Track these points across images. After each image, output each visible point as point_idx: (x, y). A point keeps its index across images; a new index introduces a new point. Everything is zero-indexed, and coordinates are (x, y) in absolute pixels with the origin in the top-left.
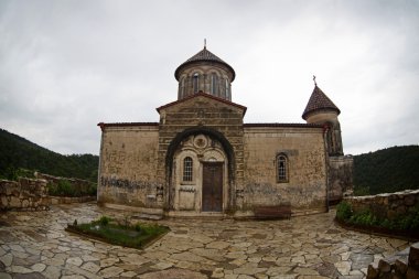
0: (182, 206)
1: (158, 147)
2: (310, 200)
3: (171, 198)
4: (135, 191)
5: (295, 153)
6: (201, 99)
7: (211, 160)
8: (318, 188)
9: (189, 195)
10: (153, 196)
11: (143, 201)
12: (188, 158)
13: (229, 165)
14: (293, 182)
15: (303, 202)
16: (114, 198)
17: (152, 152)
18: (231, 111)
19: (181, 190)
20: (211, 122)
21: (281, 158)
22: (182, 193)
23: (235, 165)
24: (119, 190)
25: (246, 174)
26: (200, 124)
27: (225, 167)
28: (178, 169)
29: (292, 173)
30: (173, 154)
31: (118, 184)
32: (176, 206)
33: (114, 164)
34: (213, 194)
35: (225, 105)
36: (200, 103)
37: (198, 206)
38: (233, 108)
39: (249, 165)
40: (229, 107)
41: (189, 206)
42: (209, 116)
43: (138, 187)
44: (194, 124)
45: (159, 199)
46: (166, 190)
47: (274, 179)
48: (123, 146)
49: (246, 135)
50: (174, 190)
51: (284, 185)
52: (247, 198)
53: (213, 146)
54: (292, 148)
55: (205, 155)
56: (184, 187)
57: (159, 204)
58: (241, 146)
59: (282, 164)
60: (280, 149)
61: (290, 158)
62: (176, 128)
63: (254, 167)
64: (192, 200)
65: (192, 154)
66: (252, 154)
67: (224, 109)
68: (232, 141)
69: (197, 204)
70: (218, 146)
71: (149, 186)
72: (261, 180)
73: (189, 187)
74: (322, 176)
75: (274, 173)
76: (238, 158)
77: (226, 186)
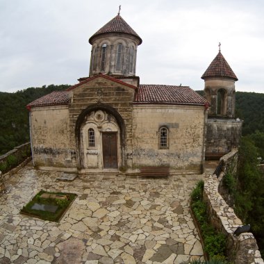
0: (90, 165)
1: (69, 122)
2: (186, 163)
3: (81, 160)
4: (57, 156)
5: (176, 126)
6: (100, 80)
7: (108, 130)
8: (194, 155)
9: (94, 157)
10: (69, 159)
11: (63, 163)
12: (91, 129)
13: (121, 134)
14: (172, 149)
15: (180, 164)
16: (44, 162)
17: (65, 125)
18: (123, 90)
19: (88, 154)
20: (107, 100)
21: (164, 129)
22: (89, 156)
23: (125, 135)
24: (46, 156)
25: (134, 141)
26: (99, 102)
27: (119, 136)
28: (84, 137)
29: (171, 142)
30: (80, 127)
31: (45, 151)
32: (85, 165)
33: (40, 137)
34: (110, 155)
35: (119, 85)
36: (99, 83)
37: (101, 165)
38: (125, 88)
39: (136, 135)
40: (122, 87)
41: (95, 165)
42: (105, 94)
43: (59, 153)
44: (94, 102)
45: (74, 161)
46: (78, 154)
47: (157, 146)
48: (45, 123)
49: (135, 111)
50: (83, 154)
51: (164, 151)
52: (135, 160)
53: (109, 119)
54: (174, 122)
55: (103, 126)
56: (89, 151)
57: (74, 164)
58: (130, 119)
59: (164, 134)
60: (163, 122)
61: (171, 129)
62: (81, 105)
63: (140, 136)
64: (96, 160)
65: (94, 126)
66: (139, 126)
67: (118, 89)
68: (123, 115)
69: (100, 163)
70: (113, 119)
71: (66, 152)
72: (146, 147)
73: (93, 151)
74: (199, 145)
75: (157, 141)
76: (128, 128)
77: (119, 150)
